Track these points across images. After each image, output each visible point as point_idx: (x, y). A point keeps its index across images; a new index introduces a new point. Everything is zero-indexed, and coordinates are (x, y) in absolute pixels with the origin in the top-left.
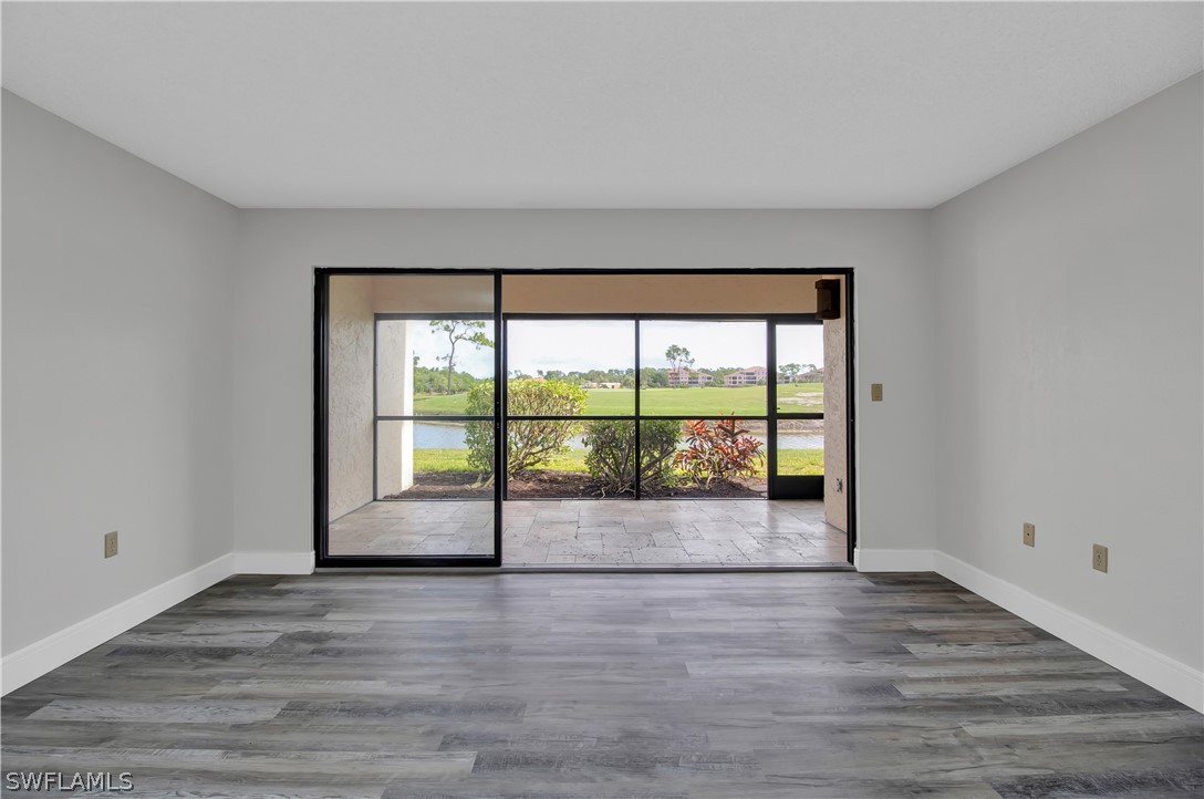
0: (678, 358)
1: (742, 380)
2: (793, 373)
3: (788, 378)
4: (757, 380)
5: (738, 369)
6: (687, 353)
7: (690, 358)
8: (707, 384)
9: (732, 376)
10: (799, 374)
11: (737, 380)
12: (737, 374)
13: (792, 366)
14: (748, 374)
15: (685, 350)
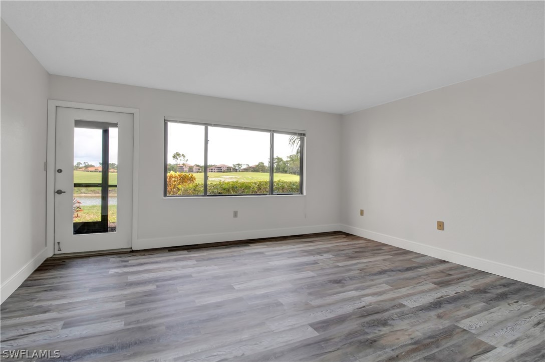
0: (179, 158)
1: (216, 170)
2: (239, 168)
3: (237, 170)
4: (223, 170)
5: (214, 165)
6: (184, 157)
7: (186, 159)
8: (197, 172)
9: (211, 168)
10: (242, 168)
11: (213, 170)
12: (213, 168)
13: (239, 165)
14: (218, 167)
15: (183, 155)
